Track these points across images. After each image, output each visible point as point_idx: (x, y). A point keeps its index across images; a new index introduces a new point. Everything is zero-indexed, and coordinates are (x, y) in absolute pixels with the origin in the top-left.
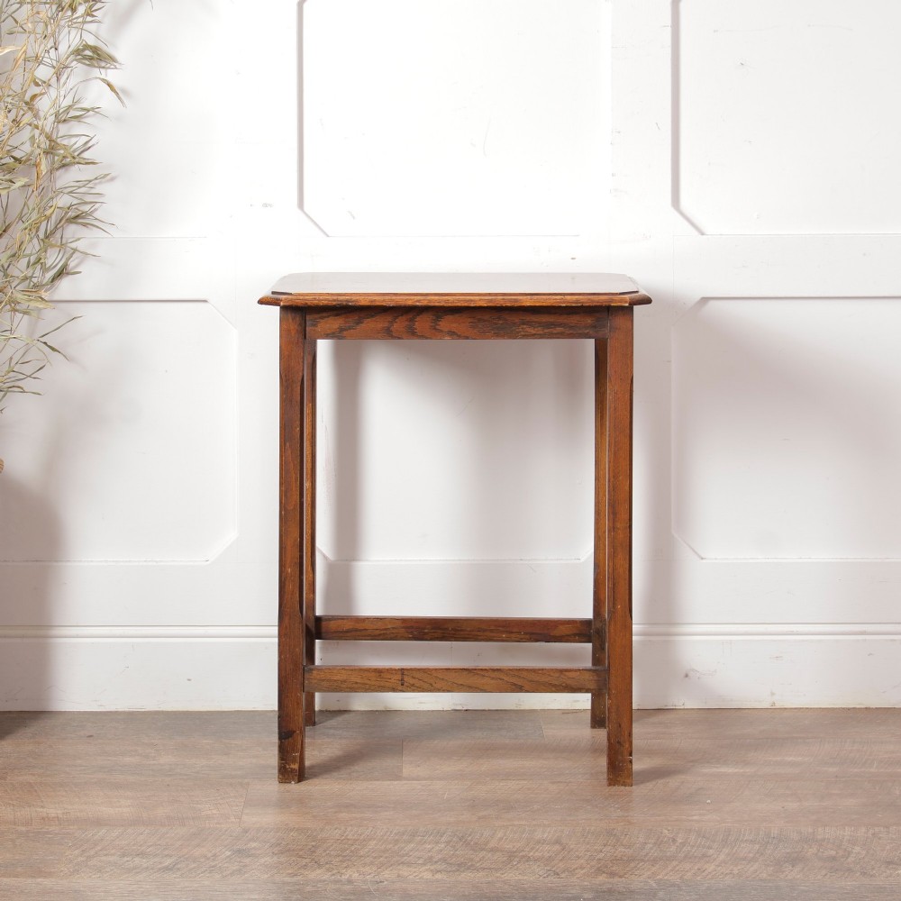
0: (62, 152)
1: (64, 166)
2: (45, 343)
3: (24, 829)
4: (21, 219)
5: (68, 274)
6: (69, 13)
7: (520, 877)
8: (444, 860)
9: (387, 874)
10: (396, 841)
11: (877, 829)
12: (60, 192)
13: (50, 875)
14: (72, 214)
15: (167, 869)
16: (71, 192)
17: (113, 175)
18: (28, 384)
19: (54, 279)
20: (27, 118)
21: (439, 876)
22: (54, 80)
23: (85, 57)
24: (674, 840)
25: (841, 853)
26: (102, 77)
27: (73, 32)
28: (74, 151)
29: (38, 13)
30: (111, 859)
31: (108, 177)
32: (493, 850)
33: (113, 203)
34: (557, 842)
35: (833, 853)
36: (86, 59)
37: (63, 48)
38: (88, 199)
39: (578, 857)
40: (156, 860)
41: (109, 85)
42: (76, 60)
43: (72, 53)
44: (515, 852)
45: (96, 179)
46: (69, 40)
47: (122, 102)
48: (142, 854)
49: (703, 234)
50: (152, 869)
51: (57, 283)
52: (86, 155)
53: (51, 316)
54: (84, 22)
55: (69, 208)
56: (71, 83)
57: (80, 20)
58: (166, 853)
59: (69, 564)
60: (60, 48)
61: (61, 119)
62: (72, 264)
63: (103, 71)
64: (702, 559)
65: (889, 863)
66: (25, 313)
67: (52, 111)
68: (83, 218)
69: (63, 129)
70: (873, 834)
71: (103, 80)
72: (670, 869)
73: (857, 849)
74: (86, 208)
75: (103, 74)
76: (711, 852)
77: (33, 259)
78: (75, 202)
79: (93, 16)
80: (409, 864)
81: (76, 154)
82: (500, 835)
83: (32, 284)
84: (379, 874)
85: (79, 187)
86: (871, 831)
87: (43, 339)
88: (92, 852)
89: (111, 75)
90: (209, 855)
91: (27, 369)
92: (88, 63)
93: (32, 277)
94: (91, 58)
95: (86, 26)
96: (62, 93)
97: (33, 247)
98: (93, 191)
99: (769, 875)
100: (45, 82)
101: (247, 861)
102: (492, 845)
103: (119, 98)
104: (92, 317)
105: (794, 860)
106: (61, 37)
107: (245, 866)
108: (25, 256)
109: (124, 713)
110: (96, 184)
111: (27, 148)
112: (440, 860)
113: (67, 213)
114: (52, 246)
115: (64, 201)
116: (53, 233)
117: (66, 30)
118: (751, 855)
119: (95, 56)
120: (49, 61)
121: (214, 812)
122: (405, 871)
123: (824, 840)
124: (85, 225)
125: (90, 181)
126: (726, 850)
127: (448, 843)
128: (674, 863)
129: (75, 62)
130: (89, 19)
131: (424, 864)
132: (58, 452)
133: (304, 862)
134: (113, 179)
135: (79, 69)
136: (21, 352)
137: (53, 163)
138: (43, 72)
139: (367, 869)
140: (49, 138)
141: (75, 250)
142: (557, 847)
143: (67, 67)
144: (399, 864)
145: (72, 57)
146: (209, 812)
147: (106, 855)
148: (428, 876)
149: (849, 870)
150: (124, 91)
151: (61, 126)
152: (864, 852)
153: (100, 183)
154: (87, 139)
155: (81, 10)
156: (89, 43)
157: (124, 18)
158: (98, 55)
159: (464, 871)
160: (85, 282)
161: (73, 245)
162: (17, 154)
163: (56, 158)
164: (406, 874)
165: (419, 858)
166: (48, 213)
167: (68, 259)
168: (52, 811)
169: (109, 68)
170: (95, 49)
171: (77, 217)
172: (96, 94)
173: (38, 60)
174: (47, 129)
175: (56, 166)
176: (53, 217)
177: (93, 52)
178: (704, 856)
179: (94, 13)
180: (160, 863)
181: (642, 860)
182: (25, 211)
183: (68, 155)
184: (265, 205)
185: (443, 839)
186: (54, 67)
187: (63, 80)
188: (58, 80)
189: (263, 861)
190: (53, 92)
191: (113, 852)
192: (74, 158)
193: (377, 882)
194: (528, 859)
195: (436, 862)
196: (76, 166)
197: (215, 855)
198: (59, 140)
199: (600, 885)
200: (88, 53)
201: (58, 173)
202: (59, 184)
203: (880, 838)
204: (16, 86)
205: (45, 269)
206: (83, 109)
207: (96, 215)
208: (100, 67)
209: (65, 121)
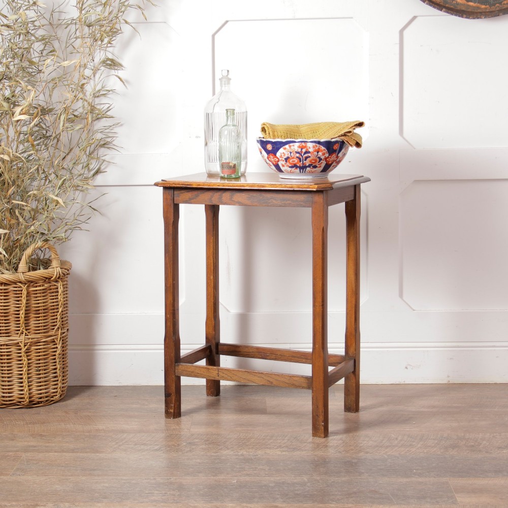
0: (97, 112)
1: (98, 119)
2: (90, 206)
3: (88, 434)
4: (78, 145)
5: (100, 172)
6: (100, 42)
12: (97, 131)
14: (102, 143)
16: (102, 132)
17: (122, 123)
18: (83, 226)
19: (94, 175)
20: (81, 95)
23: (107, 65)
24: (397, 439)
26: (116, 74)
27: (102, 52)
28: (103, 111)
29: (86, 43)
31: (119, 124)
33: (122, 137)
37: (97, 60)
38: (110, 135)
41: (119, 78)
42: (103, 66)
43: (101, 62)
45: (114, 125)
46: (99, 56)
47: (126, 87)
49: (415, 148)
51: (95, 177)
52: (108, 113)
53: (93, 194)
54: (107, 47)
55: (101, 140)
57: (105, 46)
59: (103, 314)
60: (95, 60)
61: (96, 95)
62: (102, 167)
63: (116, 71)
64: (414, 310)
66: (81, 191)
68: (108, 145)
69: (97, 101)
71: (116, 76)
72: (394, 450)
73: (485, 442)
74: (109, 140)
75: (116, 73)
77: (85, 165)
78: (104, 136)
79: (111, 44)
81: (104, 113)
83: (84, 177)
85: (106, 129)
87: (90, 205)
89: (121, 73)
91: (82, 219)
92: (108, 67)
93: (83, 174)
94: (110, 65)
95: (108, 49)
97: (84, 159)
98: (113, 131)
100: (88, 77)
103: (125, 85)
104: (113, 193)
106: (95, 54)
108: (81, 163)
109: (131, 386)
110: (113, 128)
111: (81, 110)
113: (100, 142)
114: (93, 158)
115: (99, 136)
116: (93, 152)
117: (99, 51)
118: (433, 445)
119: (112, 64)
120: (90, 66)
124: (108, 148)
125: (111, 126)
130: (109, 45)
132: (96, 260)
134: (122, 125)
135: (104, 70)
136: (79, 211)
138: (88, 72)
140: (90, 105)
141: (104, 161)
143: (98, 70)
145: (101, 65)
150: (127, 82)
151: (96, 99)
153: (116, 127)
154: (109, 105)
155: (106, 40)
156: (110, 57)
157: (126, 45)
158: (114, 63)
160: (109, 176)
161: (103, 158)
162: (76, 113)
163: (94, 115)
166: (91, 142)
167: (101, 165)
169: (119, 70)
170: (112, 60)
171: (105, 144)
172: (113, 83)
173: (85, 66)
174: (90, 101)
175: (94, 119)
176: (93, 144)
177: (111, 62)
179: (112, 42)
182: (80, 141)
183: (100, 113)
184: (197, 137)
186: (93, 70)
187: (97, 76)
188: (94, 76)
190: (92, 82)
192: (103, 115)
196: (104, 119)
198: (95, 106)
200: (109, 62)
201: (95, 123)
202: (96, 128)
204: (76, 80)
205: (89, 170)
206: (107, 90)
207: (114, 143)
208: (115, 69)
209: (98, 96)
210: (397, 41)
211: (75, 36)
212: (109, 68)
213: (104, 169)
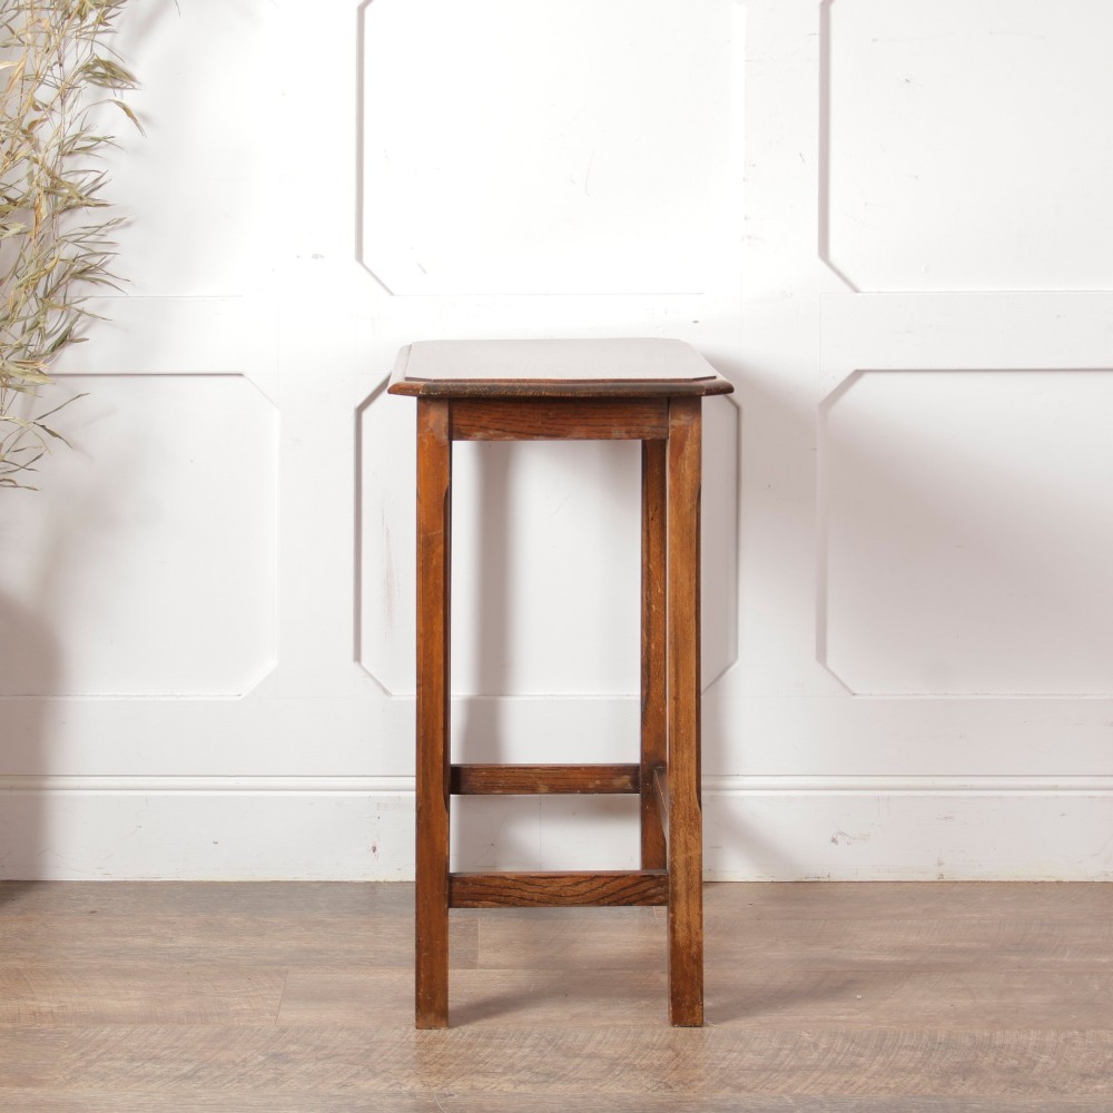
0: (66, 191)
1: (69, 208)
2: (43, 426)
3: (9, 1026)
4: (15, 273)
5: (72, 341)
6: (78, 21)
7: (624, 1090)
8: (529, 1068)
9: (458, 1086)
10: (470, 1045)
11: (1070, 1033)
12: (64, 240)
13: (40, 1083)
14: (77, 267)
15: (186, 1077)
16: (77, 241)
17: (129, 219)
18: (19, 477)
19: (54, 348)
20: (25, 150)
21: (522, 1088)
22: (59, 102)
23: (96, 75)
24: (816, 1046)
25: (1025, 1062)
26: (118, 99)
27: (82, 44)
28: (82, 190)
29: (39, 21)
30: (118, 1064)
31: (123, 223)
32: (591, 1056)
33: (128, 254)
34: (670, 1047)
35: (1015, 1063)
36: (97, 77)
38: (98, 249)
39: (696, 1066)
40: (172, 1065)
41: (125, 109)
42: (85, 78)
43: (81, 70)
44: (617, 1059)
45: (108, 224)
46: (77, 54)
47: (141, 130)
48: (155, 1059)
49: (857, 291)
50: (168, 1077)
51: (59, 352)
52: (95, 195)
53: (51, 393)
54: (96, 32)
55: (74, 260)
56: (79, 106)
57: (91, 29)
58: (185, 1057)
59: (69, 699)
60: (66, 64)
61: (66, 151)
62: (77, 329)
63: (118, 92)
64: (854, 695)
65: (1084, 1076)
66: (19, 389)
67: (55, 141)
68: (92, 272)
69: (68, 163)
70: (1066, 1040)
71: (118, 103)
72: (810, 1081)
73: (1045, 1058)
74: (95, 260)
75: (118, 95)
76: (862, 1060)
77: (29, 323)
78: (82, 252)
79: (107, 24)
80: (485, 1074)
81: (84, 194)
82: (598, 1037)
83: (28, 353)
84: (447, 1085)
85: (87, 235)
86: (1063, 1036)
87: (40, 422)
88: (94, 1056)
89: (128, 97)
90: (238, 1060)
91: (21, 459)
92: (99, 81)
93: (27, 345)
94: (103, 77)
95: (98, 37)
96: (68, 119)
97: (30, 308)
98: (104, 240)
99: (935, 1090)
100: (46, 106)
101: (285, 1067)
102: (588, 1050)
103: (138, 125)
104: (100, 393)
105: (965, 1071)
106: (67, 51)
107: (282, 1074)
108: (19, 319)
109: (135, 883)
110: (107, 231)
111: (24, 187)
112: (523, 1068)
113: (71, 266)
114: (54, 307)
115: (68, 251)
116: (54, 291)
117: (74, 41)
118: (912, 1065)
119: (108, 74)
120: (52, 80)
121: (245, 1006)
122: (480, 1082)
123: (1003, 1046)
124: (93, 281)
125: (100, 227)
126: (880, 1059)
127: (534, 1047)
128: (816, 1074)
129: (84, 82)
130: (101, 28)
131: (504, 1074)
132: (58, 558)
133: (355, 1069)
134: (128, 225)
135: (88, 88)
136: (15, 436)
137: (56, 205)
138: (45, 94)
139: (433, 1079)
140: (51, 174)
141: (81, 312)
142: (670, 1053)
143: (73, 87)
144: (472, 1074)
145: (80, 75)
146: (238, 1007)
147: (111, 1059)
148: (508, 1087)
149: (1035, 1084)
150: (144, 117)
151: (65, 159)
152: (1054, 1062)
153: (113, 229)
154: (97, 175)
155: (92, 17)
156: (102, 58)
157: (145, 26)
159: (553, 1083)
160: (93, 352)
161: (79, 306)
162: (12, 194)
163: (59, 199)
164: (481, 1085)
165: (498, 1066)
166: (48, 266)
167: (73, 323)
168: (45, 1005)
169: (125, 88)
170: (108, 65)
171: (84, 271)
172: (109, 120)
173: (38, 79)
174: (49, 164)
175: (59, 208)
176: (55, 271)
177: (106, 69)
178: (853, 1065)
179: (107, 21)
180: (178, 1070)
181: (776, 1071)
182: (21, 263)
183: (75, 196)
184: (316, 257)
185: (529, 1042)
186: (58, 88)
187: (69, 103)
188: (63, 103)
189: (304, 1067)
190: (56, 118)
191: (119, 1055)
192: (81, 198)
193: (446, 1096)
194: (634, 1068)
195: (519, 1071)
196: (84, 208)
197: (245, 1060)
198: (62, 177)
199: (722, 1101)
200: (100, 69)
201: (62, 217)
202: (63, 231)
203: (1074, 1045)
204: (12, 111)
205: (44, 336)
206: (93, 139)
207: (107, 269)
208: (114, 87)
209: (70, 153)
210: (815, 27)
211: (16, 5)
212: (100, 85)
213: (84, 331)
